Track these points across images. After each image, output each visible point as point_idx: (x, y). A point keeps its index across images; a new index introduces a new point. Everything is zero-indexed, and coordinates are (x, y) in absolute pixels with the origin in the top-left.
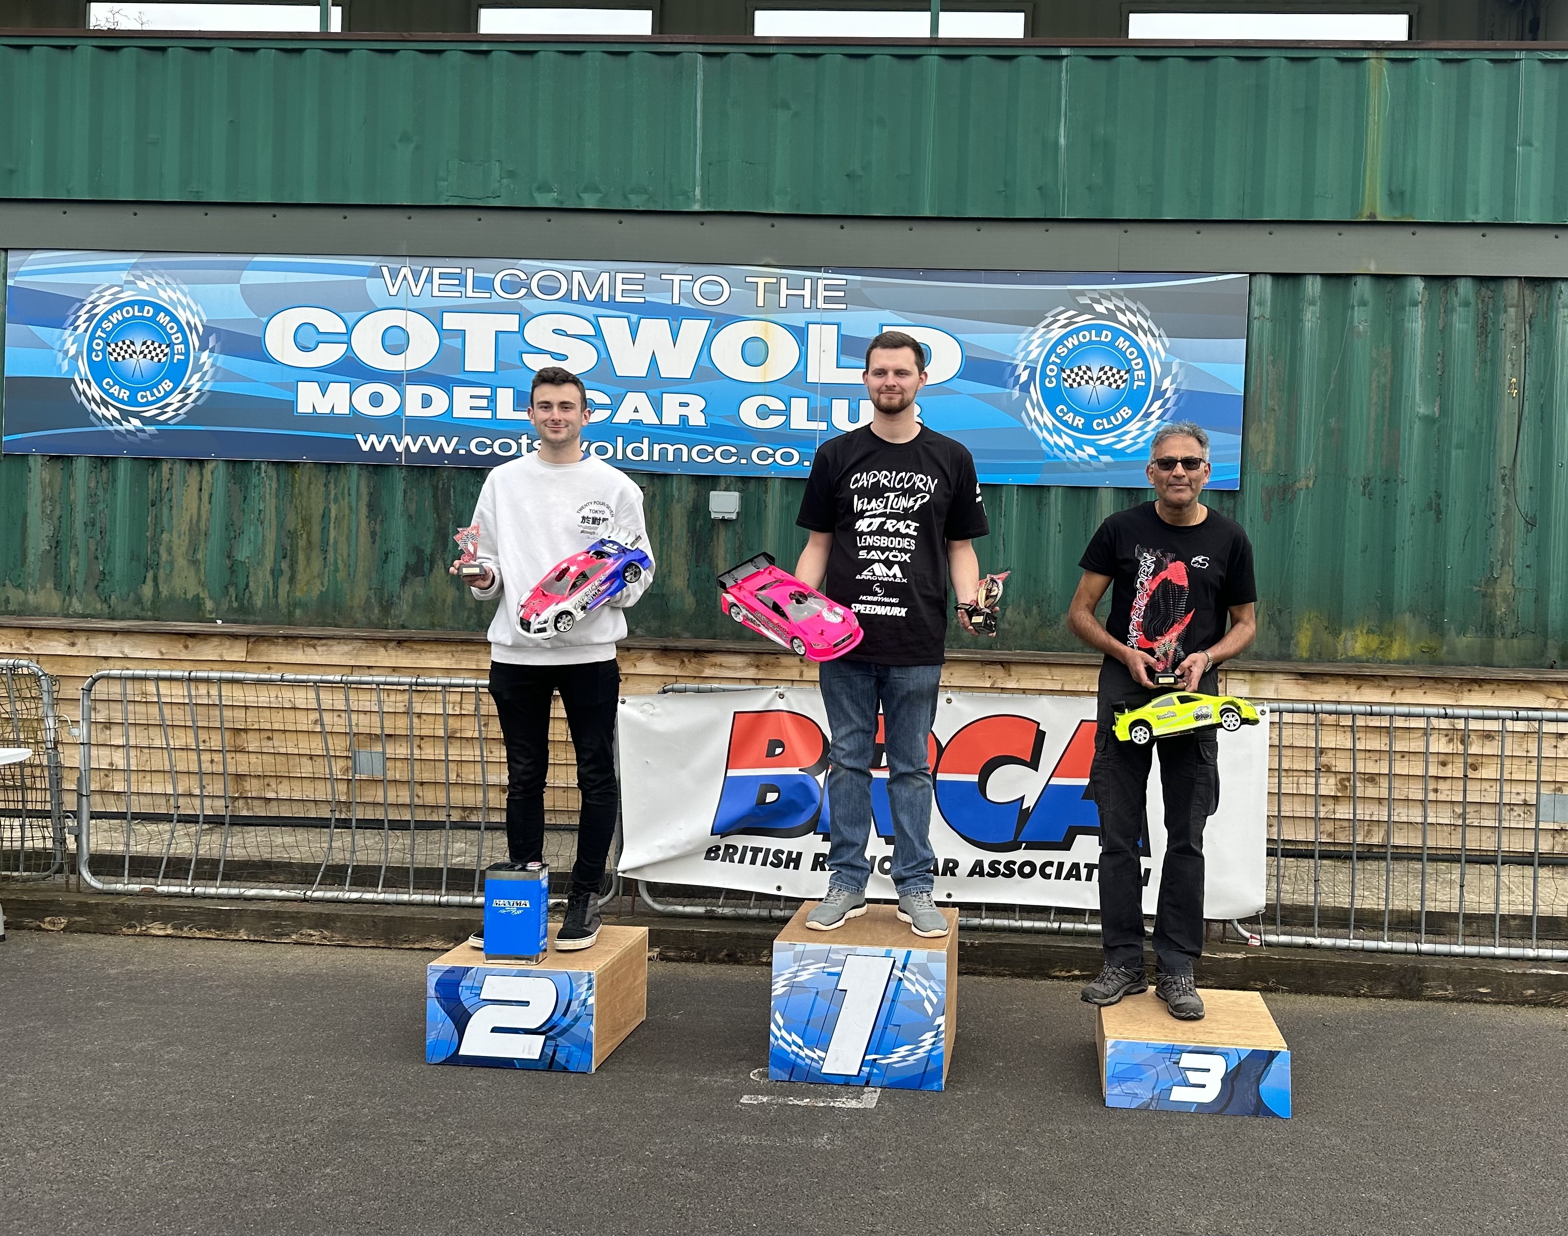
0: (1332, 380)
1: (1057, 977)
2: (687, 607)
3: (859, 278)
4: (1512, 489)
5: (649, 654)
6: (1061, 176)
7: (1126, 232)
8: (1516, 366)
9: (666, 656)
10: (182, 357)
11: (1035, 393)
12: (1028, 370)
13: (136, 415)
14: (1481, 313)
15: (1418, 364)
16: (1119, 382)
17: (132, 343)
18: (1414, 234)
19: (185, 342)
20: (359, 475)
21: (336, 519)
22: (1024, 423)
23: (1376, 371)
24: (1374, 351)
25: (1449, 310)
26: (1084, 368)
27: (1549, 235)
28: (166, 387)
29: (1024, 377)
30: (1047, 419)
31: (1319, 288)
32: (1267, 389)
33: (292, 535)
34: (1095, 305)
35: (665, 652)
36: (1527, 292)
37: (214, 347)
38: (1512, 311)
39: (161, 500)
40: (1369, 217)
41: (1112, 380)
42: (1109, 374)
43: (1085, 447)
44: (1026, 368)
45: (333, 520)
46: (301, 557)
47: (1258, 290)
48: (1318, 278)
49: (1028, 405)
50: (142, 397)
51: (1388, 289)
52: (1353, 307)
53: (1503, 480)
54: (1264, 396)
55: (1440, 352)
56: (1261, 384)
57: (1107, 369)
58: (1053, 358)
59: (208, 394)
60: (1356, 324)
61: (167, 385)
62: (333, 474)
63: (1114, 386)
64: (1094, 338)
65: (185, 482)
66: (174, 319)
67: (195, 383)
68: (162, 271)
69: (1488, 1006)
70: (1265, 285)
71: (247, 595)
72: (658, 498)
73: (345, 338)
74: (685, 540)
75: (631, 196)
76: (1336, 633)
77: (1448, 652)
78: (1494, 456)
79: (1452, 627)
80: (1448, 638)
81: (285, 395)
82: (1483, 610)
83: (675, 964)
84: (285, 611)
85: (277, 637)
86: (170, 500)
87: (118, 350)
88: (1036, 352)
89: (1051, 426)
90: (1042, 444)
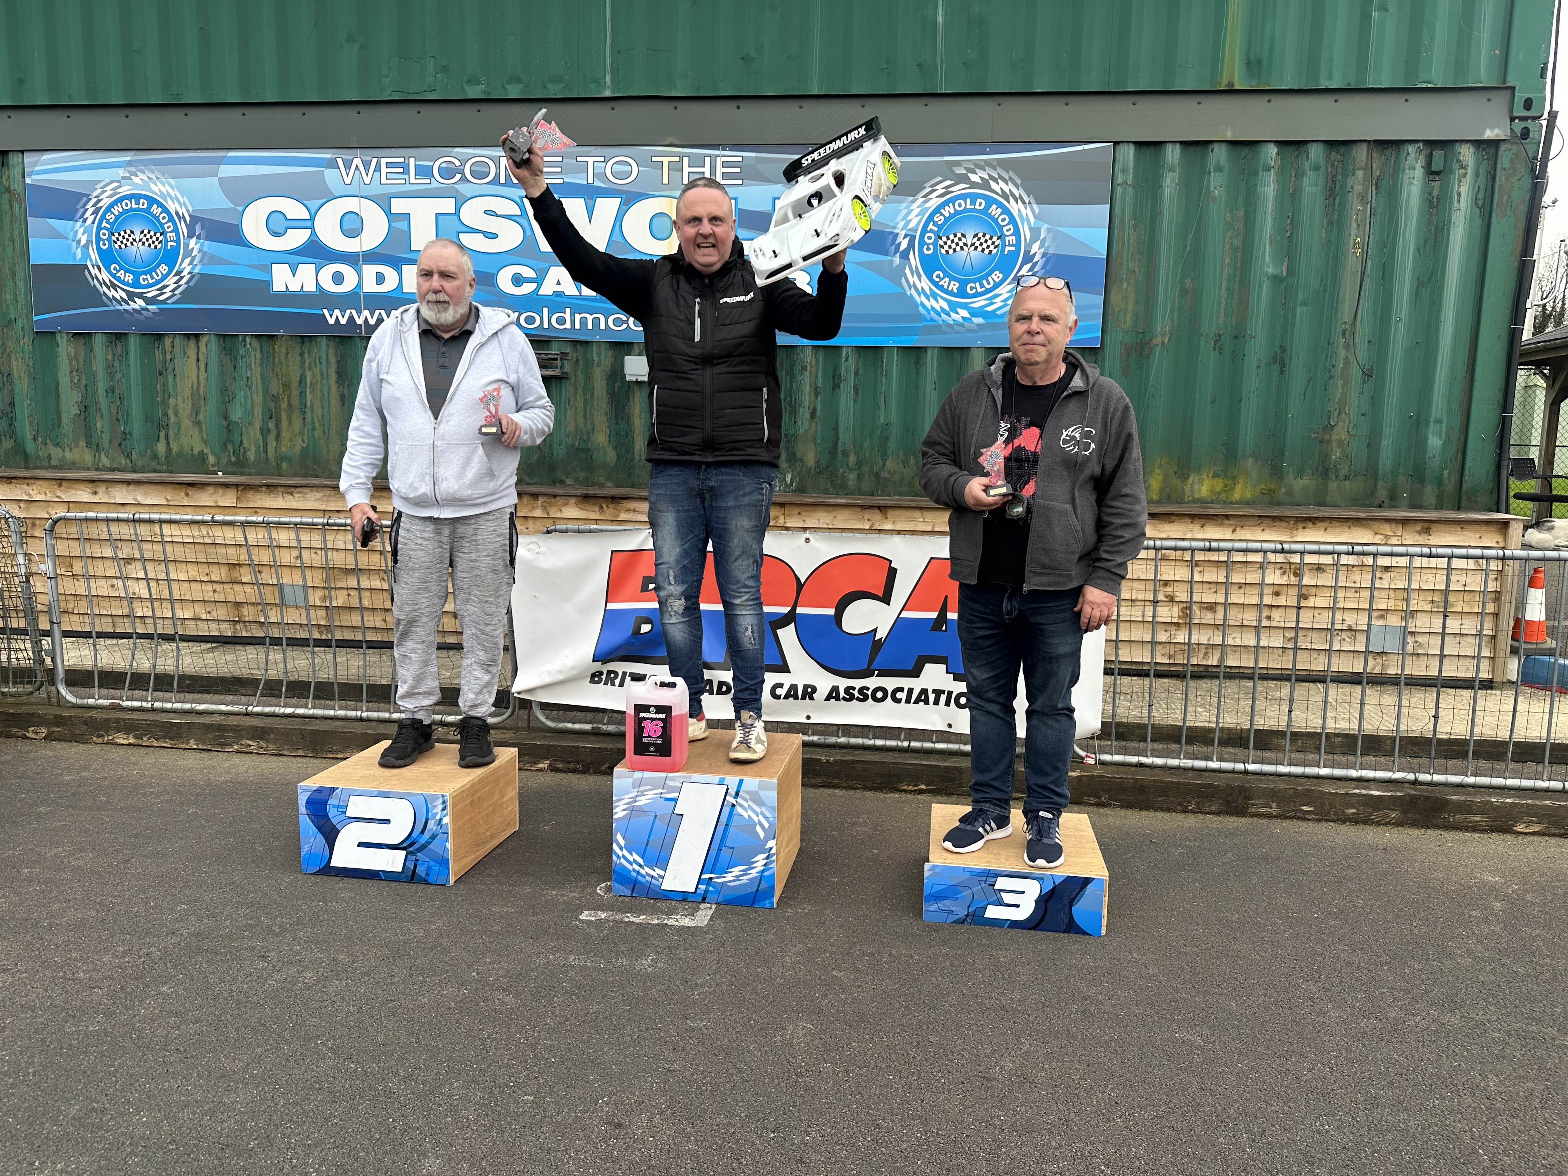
0: (1189, 242)
1: (904, 791)
2: (609, 460)
3: (753, 154)
4: (1351, 343)
5: (573, 501)
6: (939, 53)
7: (999, 105)
8: (1361, 227)
9: (587, 502)
10: (174, 244)
11: (914, 260)
12: (907, 239)
13: (141, 296)
14: (1330, 176)
15: (1269, 227)
16: (992, 247)
17: (132, 232)
18: (1269, 101)
19: (176, 230)
20: (328, 345)
21: (311, 384)
22: (903, 289)
23: (1229, 234)
24: (1228, 215)
25: (1299, 175)
26: (959, 235)
27: (1398, 100)
28: (162, 270)
29: (904, 245)
30: (925, 284)
31: (1178, 155)
32: (1128, 252)
33: (275, 398)
34: (969, 175)
35: (586, 499)
36: (1375, 155)
37: (200, 234)
38: (1360, 174)
39: (166, 370)
40: (1228, 86)
41: (985, 246)
42: (983, 240)
43: (959, 310)
44: (906, 236)
45: (309, 385)
46: (284, 417)
47: (1121, 158)
48: (1178, 145)
49: (907, 271)
50: (144, 280)
51: (1243, 155)
52: (1210, 173)
53: (1344, 334)
54: (1125, 259)
55: (1290, 214)
56: (1123, 248)
57: (980, 235)
58: (931, 226)
59: (197, 277)
60: (1212, 189)
61: (163, 269)
62: (307, 345)
63: (987, 251)
64: (969, 206)
65: (185, 353)
66: (165, 210)
67: (186, 267)
68: (153, 167)
69: (1310, 824)
70: (1128, 152)
71: (242, 450)
72: (581, 362)
73: (309, 224)
74: (605, 400)
75: (550, 86)
76: (1184, 477)
77: (1286, 494)
78: (1336, 312)
79: (1291, 470)
80: (1286, 480)
81: (262, 276)
82: (1320, 455)
83: (562, 775)
84: (274, 464)
85: (261, 486)
86: (174, 370)
87: (121, 238)
88: (915, 221)
89: (928, 291)
90: (920, 308)
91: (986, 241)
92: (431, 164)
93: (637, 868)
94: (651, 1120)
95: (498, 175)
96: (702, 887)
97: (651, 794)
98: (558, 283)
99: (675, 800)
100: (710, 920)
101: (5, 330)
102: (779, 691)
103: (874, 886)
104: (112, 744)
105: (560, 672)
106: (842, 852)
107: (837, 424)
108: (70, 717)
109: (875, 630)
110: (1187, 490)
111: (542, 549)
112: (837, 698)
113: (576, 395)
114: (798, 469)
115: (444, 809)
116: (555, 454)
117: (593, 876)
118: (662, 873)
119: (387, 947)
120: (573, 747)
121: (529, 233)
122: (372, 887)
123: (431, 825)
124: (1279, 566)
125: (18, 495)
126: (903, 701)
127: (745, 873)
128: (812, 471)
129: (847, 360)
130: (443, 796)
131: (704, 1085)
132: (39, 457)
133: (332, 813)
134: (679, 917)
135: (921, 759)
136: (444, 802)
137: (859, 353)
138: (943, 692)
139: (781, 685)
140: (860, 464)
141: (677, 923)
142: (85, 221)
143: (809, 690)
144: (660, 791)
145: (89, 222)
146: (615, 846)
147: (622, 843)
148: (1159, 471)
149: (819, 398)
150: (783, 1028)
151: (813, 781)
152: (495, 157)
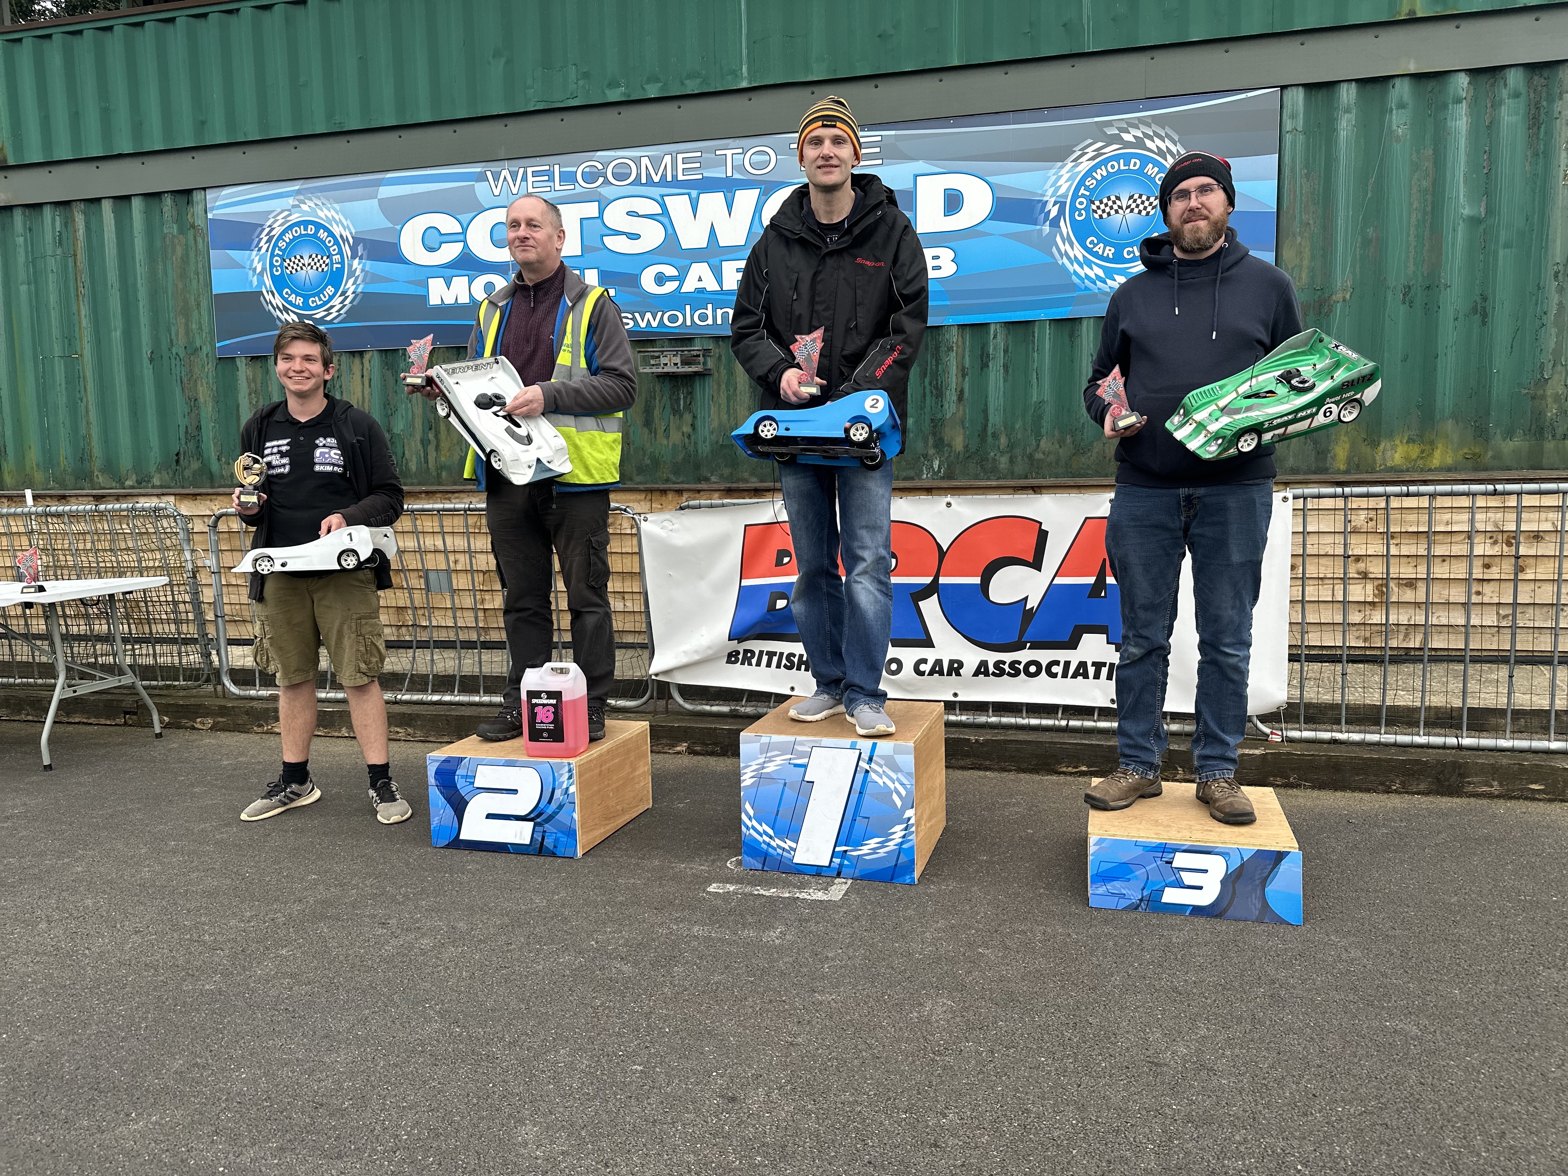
0: (1370, 188)
1: (1064, 773)
3: (890, 133)
5: (716, 495)
6: (1085, 11)
7: (1152, 58)
10: (339, 266)
11: (1065, 227)
12: (1057, 206)
13: (309, 318)
14: (1532, 103)
15: (1462, 164)
16: (1149, 209)
17: (302, 257)
18: (1457, 27)
19: (340, 253)
22: (1054, 258)
23: (1416, 176)
24: (1415, 155)
25: (1496, 104)
26: (1113, 198)
28: (329, 292)
29: (1054, 212)
30: (1078, 252)
31: (1354, 94)
32: (1301, 203)
34: (1123, 135)
37: (362, 255)
40: (1408, 14)
41: (1141, 207)
42: (1139, 202)
43: (1116, 277)
44: (1055, 203)
47: (1289, 103)
48: (1354, 83)
49: (1058, 239)
50: (313, 302)
51: (1429, 88)
52: (1391, 110)
53: (1557, 278)
54: (1297, 211)
55: (1487, 149)
56: (1294, 200)
57: (1136, 196)
58: (1082, 191)
59: (360, 296)
60: (1395, 128)
61: (330, 290)
63: (1144, 213)
64: (1122, 168)
65: (351, 370)
66: (331, 234)
67: (350, 286)
68: (319, 194)
69: (1541, 804)
70: (1297, 96)
71: (404, 461)
72: (723, 358)
73: (461, 237)
74: (747, 395)
75: (687, 82)
76: (1375, 444)
77: (1494, 457)
78: (1546, 252)
79: (1498, 431)
80: (1493, 442)
81: (420, 291)
82: (1532, 413)
83: (700, 757)
84: (434, 474)
85: (420, 493)
86: (341, 387)
87: (292, 264)
88: (1065, 187)
89: (1081, 259)
90: (1074, 277)
91: (1143, 202)
92: (574, 169)
93: (767, 839)
94: (768, 1095)
95: (639, 175)
96: (837, 861)
97: (779, 760)
98: (700, 279)
99: (805, 766)
100: (845, 895)
101: (192, 358)
102: (923, 667)
103: (1027, 865)
104: (271, 733)
105: (696, 652)
106: (991, 831)
107: (986, 405)
108: (233, 707)
109: (1026, 599)
110: (1378, 458)
111: (676, 526)
112: (986, 674)
113: (719, 391)
114: (946, 455)
115: (570, 778)
116: (700, 452)
117: (724, 850)
118: (793, 845)
119: (507, 916)
120: (711, 728)
121: (670, 231)
122: (500, 859)
123: (558, 794)
124: (1489, 535)
125: (202, 511)
126: (1060, 675)
127: (882, 845)
128: (961, 456)
129: (995, 337)
130: (569, 764)
131: (829, 1060)
132: (223, 476)
133: (460, 783)
134: (811, 890)
135: (1081, 739)
136: (570, 771)
137: (1008, 329)
138: (1104, 664)
139: (924, 661)
140: (1011, 446)
141: (809, 897)
142: (260, 250)
143: (956, 665)
144: (789, 756)
145: (263, 250)
146: (744, 817)
147: (751, 812)
148: (1346, 439)
149: (967, 379)
150: (921, 1005)
151: (962, 763)
152: (636, 157)
